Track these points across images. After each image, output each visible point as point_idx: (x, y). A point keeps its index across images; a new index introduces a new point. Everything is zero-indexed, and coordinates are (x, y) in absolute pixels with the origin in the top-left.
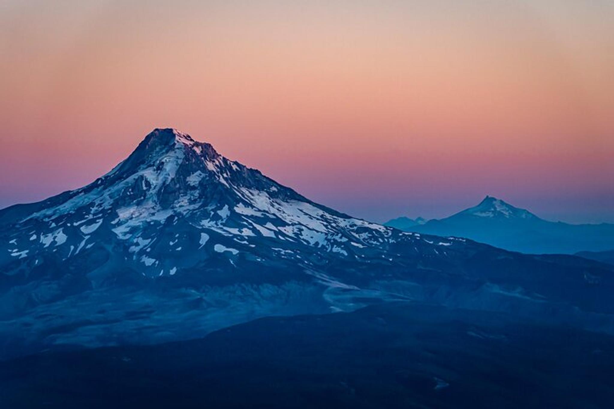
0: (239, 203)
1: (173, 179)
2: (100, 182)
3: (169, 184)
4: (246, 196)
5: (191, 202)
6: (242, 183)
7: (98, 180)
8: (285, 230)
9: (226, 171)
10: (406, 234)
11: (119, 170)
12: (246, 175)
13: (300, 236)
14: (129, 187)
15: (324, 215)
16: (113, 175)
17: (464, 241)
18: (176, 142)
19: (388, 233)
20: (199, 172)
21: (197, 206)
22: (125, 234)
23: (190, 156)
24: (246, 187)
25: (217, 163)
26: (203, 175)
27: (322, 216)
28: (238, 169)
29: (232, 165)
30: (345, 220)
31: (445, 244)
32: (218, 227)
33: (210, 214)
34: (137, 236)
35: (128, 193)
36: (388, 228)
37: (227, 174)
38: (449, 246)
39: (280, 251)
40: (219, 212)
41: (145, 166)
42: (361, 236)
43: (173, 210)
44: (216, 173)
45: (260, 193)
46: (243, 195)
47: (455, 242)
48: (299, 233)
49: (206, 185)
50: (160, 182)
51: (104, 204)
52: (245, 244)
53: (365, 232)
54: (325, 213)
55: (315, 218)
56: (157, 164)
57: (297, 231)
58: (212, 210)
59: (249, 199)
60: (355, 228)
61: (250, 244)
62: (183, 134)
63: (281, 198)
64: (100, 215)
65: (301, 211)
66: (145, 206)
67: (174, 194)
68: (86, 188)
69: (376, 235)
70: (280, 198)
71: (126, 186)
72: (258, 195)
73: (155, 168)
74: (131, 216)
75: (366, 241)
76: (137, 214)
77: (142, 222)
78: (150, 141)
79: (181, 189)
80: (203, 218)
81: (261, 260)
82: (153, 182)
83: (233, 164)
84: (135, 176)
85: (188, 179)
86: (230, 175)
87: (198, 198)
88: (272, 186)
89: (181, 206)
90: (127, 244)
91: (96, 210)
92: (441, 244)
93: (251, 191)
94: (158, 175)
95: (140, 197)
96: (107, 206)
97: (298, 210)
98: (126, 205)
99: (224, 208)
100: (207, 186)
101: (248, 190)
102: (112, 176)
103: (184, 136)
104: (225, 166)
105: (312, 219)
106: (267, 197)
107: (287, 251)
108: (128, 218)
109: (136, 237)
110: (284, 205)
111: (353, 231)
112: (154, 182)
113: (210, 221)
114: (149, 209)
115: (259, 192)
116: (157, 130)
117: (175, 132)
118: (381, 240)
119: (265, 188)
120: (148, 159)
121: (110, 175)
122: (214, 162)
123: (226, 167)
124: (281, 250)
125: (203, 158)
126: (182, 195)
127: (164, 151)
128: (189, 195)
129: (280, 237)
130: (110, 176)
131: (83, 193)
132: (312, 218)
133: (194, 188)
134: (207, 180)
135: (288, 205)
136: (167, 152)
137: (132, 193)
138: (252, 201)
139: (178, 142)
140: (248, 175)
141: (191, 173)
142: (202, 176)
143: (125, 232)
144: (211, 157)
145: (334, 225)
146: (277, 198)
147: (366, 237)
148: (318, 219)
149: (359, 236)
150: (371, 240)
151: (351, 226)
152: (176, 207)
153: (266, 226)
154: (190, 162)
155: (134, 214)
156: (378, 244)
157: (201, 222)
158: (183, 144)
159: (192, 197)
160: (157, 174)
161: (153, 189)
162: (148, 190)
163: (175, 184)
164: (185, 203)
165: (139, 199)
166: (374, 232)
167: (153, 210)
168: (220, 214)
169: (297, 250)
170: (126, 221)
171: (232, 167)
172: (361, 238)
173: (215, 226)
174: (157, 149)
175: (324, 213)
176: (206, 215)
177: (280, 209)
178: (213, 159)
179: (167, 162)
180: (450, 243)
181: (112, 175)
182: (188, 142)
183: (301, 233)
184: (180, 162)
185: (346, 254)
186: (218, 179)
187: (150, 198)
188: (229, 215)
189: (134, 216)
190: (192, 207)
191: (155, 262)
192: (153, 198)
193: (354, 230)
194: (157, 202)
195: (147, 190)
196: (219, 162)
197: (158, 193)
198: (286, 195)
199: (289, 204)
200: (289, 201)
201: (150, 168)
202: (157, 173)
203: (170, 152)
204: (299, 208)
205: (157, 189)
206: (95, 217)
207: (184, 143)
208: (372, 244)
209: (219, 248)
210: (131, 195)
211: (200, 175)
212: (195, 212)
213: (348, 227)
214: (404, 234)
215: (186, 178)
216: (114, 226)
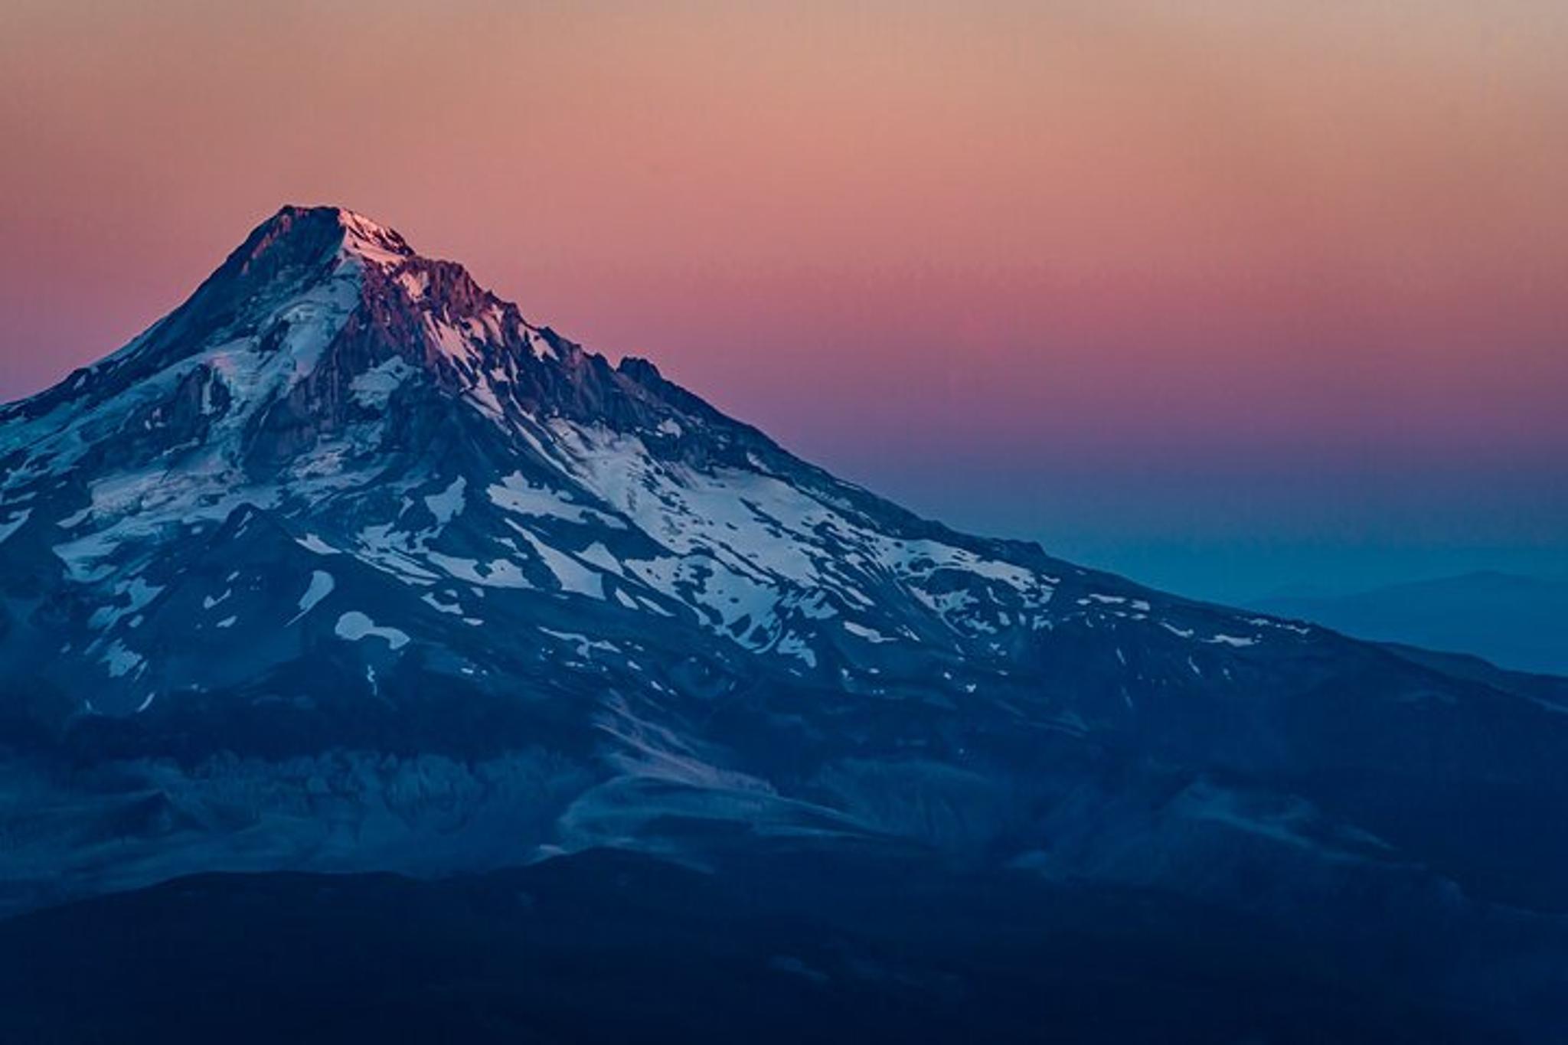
0: (510, 474)
1: (304, 382)
2: (81, 381)
3: (289, 397)
4: (561, 451)
5: (351, 462)
6: (558, 405)
7: (78, 373)
8: (649, 571)
9: (505, 362)
10: (1105, 599)
11: (150, 342)
12: (578, 378)
13: (696, 594)
14: (154, 405)
15: (830, 525)
16: (126, 361)
17: (1305, 631)
18: (341, 255)
19: (1039, 594)
20: (397, 360)
21: (363, 478)
22: (96, 563)
23: (377, 303)
24: (575, 418)
25: (479, 331)
26: (408, 371)
27: (820, 529)
28: (552, 353)
29: (531, 340)
30: (898, 545)
31: (1236, 642)
32: (412, 552)
33: (401, 505)
34: (132, 574)
35: (148, 425)
36: (1046, 578)
37: (508, 373)
38: (1244, 648)
39: (577, 643)
40: (429, 500)
41: (227, 335)
42: (941, 603)
43: (281, 487)
44: (467, 364)
45: (619, 440)
46: (548, 446)
47: (1276, 635)
48: (696, 582)
49: (409, 406)
50: (262, 390)
51: (56, 459)
52: (450, 614)
53: (959, 589)
54: (836, 517)
55: (790, 532)
56: (266, 328)
57: (692, 576)
58: (411, 493)
59: (569, 459)
60: (927, 572)
61: (466, 615)
62: (374, 228)
63: (692, 458)
64: (30, 496)
65: (752, 507)
66: (193, 470)
67: (295, 433)
68: (34, 400)
69: (995, 600)
70: (686, 460)
71: (146, 400)
72: (610, 446)
73: (257, 340)
74: (136, 504)
75: (957, 620)
76: (159, 497)
77: (163, 524)
78: (259, 249)
79: (326, 418)
80: (373, 519)
81: (477, 672)
82: (240, 389)
83: (536, 338)
84: (183, 367)
85: (358, 383)
86: (518, 376)
87: (376, 451)
88: (665, 418)
89: (311, 476)
90: (86, 600)
91: (22, 479)
92: (1220, 638)
93: (587, 431)
94: (260, 368)
95: (188, 440)
96: (62, 464)
97: (741, 504)
98: (132, 464)
99: (451, 488)
100: (413, 411)
101: (573, 429)
102: (122, 364)
103: (377, 235)
104: (504, 341)
105: (778, 536)
106: (638, 454)
107: (598, 645)
108: (125, 508)
109: (125, 577)
110: (696, 483)
111: (917, 582)
112: (242, 389)
113: (393, 530)
114: (206, 480)
115: (615, 436)
116: (287, 210)
117: (346, 219)
118: (1004, 619)
119: (639, 426)
120: (246, 310)
121: (115, 359)
122: (467, 326)
123: (507, 347)
124: (582, 638)
125: (427, 314)
126: (327, 436)
127: (299, 284)
128: (348, 438)
129: (620, 594)
130: (117, 363)
131: (19, 419)
132: (781, 531)
133: (371, 414)
134: (418, 389)
135: (711, 484)
136: (307, 287)
137: (159, 424)
138: (578, 468)
139: (347, 253)
140: (588, 376)
141: (371, 362)
142: (401, 376)
143: (95, 558)
144: (458, 312)
145: (853, 559)
146: (678, 460)
147: (960, 607)
148: (799, 538)
149: (937, 602)
150: (972, 616)
151: (913, 566)
152: (296, 479)
153: (580, 555)
154: (374, 325)
155: (148, 498)
156: (992, 630)
157: (362, 531)
158: (362, 263)
159: (358, 445)
160: (261, 362)
161: (236, 411)
162: (218, 416)
163: (309, 400)
164: (330, 465)
165: (184, 446)
166: (989, 589)
167: (216, 485)
168: (433, 510)
169: (634, 643)
170: (113, 520)
171: (530, 345)
172: (942, 610)
173: (404, 548)
174: (281, 277)
175: (830, 516)
176: (382, 510)
177: (673, 498)
178: (465, 316)
179: (300, 323)
180: (1254, 638)
181: (121, 360)
182: (382, 258)
183: (702, 584)
184: (340, 321)
185: (812, 663)
186: (469, 386)
187: (216, 444)
188: (459, 513)
189: (145, 504)
190: (345, 480)
191: (140, 662)
192: (228, 444)
193: (924, 578)
194: (239, 456)
195: (212, 415)
196: (487, 328)
197: (249, 429)
198: (713, 451)
199: (714, 482)
200: (716, 469)
201: (239, 341)
202: (261, 357)
203: (316, 287)
204: (746, 498)
205: (245, 415)
206: (10, 501)
207: (365, 259)
208: (973, 630)
209: (353, 626)
210: (154, 430)
211: (399, 370)
212: (349, 496)
213: (905, 568)
214: (1095, 601)
215: (350, 381)
216: (67, 536)
